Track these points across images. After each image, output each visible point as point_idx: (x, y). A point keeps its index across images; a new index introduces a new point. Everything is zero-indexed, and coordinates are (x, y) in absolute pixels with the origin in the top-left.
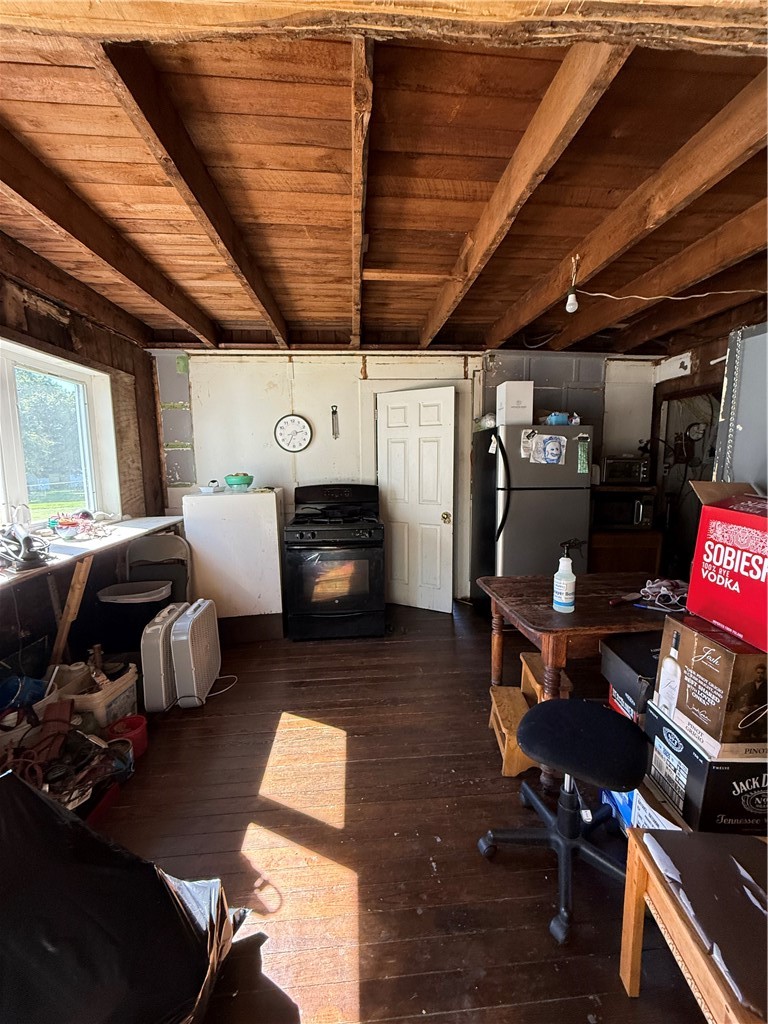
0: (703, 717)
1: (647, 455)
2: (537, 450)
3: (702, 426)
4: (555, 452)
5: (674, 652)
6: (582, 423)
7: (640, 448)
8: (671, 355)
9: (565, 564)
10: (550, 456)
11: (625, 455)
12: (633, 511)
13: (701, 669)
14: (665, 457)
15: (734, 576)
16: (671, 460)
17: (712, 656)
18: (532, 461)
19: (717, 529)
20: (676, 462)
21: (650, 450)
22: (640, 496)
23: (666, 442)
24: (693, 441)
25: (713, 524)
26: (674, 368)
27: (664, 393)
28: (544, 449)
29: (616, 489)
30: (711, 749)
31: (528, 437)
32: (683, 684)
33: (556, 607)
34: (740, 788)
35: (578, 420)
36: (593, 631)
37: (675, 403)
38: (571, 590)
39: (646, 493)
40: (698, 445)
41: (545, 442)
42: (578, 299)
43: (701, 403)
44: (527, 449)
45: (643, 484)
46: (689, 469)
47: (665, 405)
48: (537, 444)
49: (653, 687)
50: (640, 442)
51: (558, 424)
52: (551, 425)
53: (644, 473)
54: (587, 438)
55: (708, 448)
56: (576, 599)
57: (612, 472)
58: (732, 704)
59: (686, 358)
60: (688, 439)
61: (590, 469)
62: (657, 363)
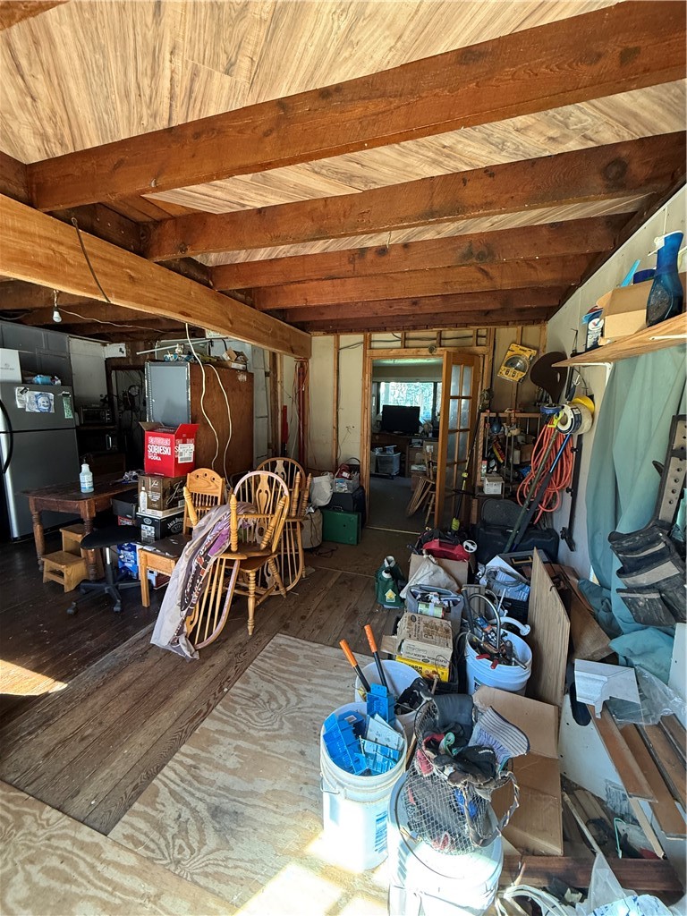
0: (156, 506)
1: (106, 405)
2: (31, 402)
3: (137, 388)
4: (45, 404)
5: (143, 488)
6: (62, 384)
7: (101, 400)
8: (112, 342)
9: (85, 467)
10: (42, 407)
11: (93, 406)
12: (105, 442)
13: (153, 490)
14: (119, 406)
15: (159, 455)
16: (122, 408)
17: (155, 483)
18: (27, 410)
19: (151, 440)
20: (126, 409)
21: (108, 401)
22: (108, 431)
23: (117, 396)
24: (133, 396)
25: (150, 438)
26: (116, 350)
27: (111, 365)
28: (37, 402)
29: (91, 428)
30: (159, 515)
31: (21, 392)
32: (148, 497)
33: (83, 491)
34: (170, 525)
35: (59, 382)
36: (106, 495)
37: (119, 372)
38: (91, 480)
39: (112, 430)
40: (136, 399)
41: (36, 396)
42: (60, 315)
43: (135, 374)
44: (21, 401)
45: (109, 424)
46: (134, 414)
47: (113, 373)
48: (30, 398)
49: (138, 506)
50: (101, 396)
51: (43, 384)
52: (38, 384)
53: (108, 417)
54: (68, 395)
55: (142, 402)
56: (94, 484)
57: (87, 416)
58: (164, 496)
59: (122, 346)
60: (130, 394)
61: (74, 415)
62: (104, 345)
